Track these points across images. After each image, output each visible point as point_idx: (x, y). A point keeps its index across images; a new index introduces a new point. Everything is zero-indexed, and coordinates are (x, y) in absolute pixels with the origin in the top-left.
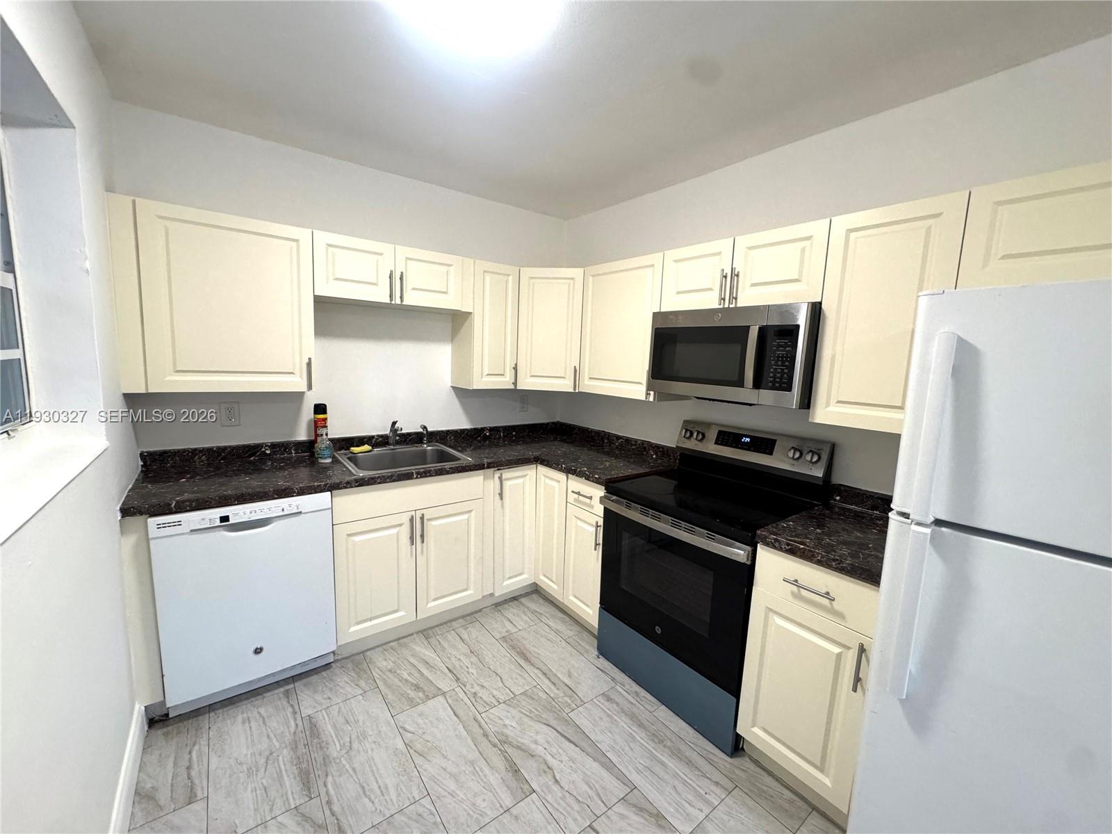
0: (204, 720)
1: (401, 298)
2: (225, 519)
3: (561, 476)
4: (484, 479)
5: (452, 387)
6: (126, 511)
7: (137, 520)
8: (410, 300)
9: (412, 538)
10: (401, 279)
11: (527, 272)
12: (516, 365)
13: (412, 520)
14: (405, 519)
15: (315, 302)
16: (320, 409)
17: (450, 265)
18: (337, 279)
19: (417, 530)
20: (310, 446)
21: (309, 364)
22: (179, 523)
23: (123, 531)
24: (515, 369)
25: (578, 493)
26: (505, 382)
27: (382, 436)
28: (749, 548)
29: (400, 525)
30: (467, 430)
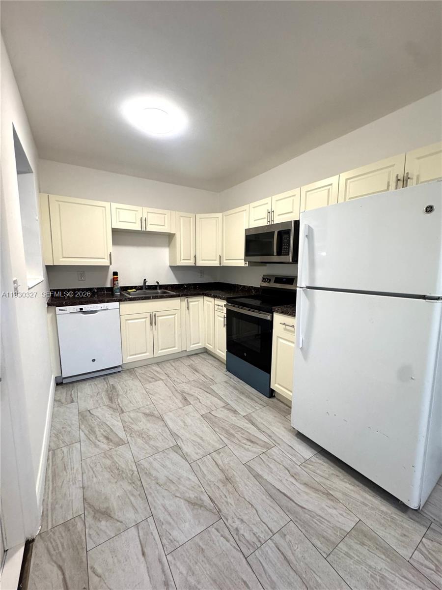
0: (75, 384)
1: (146, 228)
2: (81, 309)
3: (212, 299)
4: (181, 301)
5: (170, 266)
6: (49, 304)
7: (52, 308)
8: (150, 228)
9: (151, 323)
10: (145, 220)
11: (198, 216)
12: (195, 255)
13: (151, 316)
14: (148, 315)
15: (112, 231)
16: (115, 274)
17: (165, 214)
18: (120, 221)
19: (153, 320)
20: (111, 290)
21: (110, 255)
22: (66, 310)
23: (48, 311)
24: (195, 257)
25: (218, 305)
26: (191, 263)
27: (140, 286)
28: (271, 314)
29: (146, 318)
30: (175, 285)
